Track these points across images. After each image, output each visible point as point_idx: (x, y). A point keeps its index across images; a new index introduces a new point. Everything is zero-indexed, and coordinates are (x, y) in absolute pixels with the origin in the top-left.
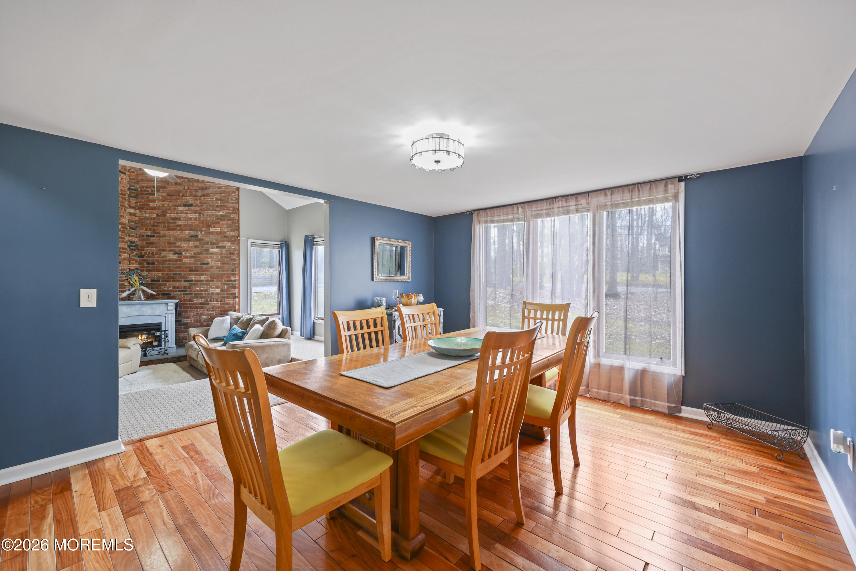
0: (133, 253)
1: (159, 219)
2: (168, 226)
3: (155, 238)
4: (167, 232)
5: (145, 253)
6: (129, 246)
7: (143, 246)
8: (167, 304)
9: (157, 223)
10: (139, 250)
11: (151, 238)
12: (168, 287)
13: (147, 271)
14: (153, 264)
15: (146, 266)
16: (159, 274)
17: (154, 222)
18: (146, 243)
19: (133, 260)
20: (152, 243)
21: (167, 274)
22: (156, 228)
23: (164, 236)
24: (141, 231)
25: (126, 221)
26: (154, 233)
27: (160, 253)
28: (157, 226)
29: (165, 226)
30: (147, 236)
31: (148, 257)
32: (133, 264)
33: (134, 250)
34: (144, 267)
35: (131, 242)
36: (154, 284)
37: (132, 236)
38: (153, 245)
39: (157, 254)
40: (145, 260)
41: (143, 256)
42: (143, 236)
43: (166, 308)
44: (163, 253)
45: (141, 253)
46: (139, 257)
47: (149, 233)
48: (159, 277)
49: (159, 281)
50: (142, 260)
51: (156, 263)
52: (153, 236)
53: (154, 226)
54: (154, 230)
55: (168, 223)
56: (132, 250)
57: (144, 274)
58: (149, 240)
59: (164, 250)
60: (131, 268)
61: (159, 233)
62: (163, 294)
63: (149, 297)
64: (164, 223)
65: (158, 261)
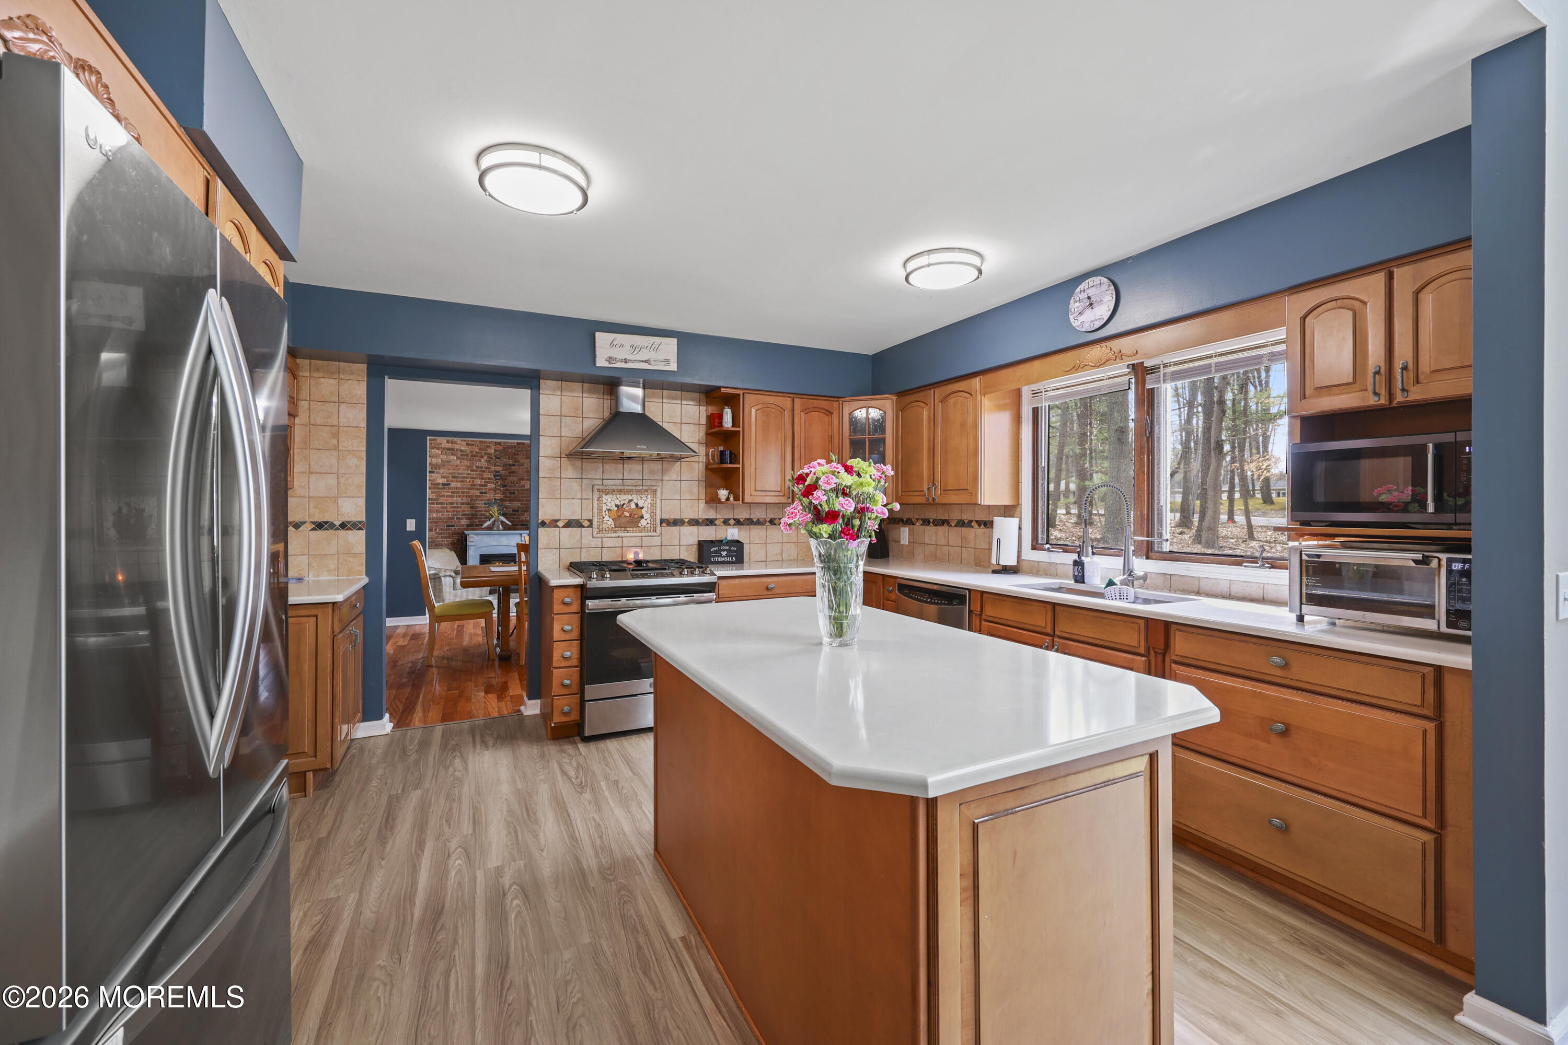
0: (498, 483)
1: (519, 447)
2: (526, 454)
3: (516, 467)
4: (525, 460)
5: (508, 483)
6: (495, 476)
7: (506, 476)
8: (521, 534)
9: (518, 451)
10: (503, 479)
11: (513, 467)
12: (526, 518)
13: (509, 501)
14: (514, 493)
15: (508, 495)
16: (519, 504)
17: (515, 451)
18: (509, 472)
19: (498, 490)
20: (513, 472)
21: (525, 504)
22: (516, 457)
23: (523, 465)
24: (505, 460)
25: (492, 451)
26: (515, 462)
27: (520, 483)
28: (517, 455)
29: (523, 455)
30: (510, 465)
31: (510, 486)
32: (498, 493)
33: (499, 479)
34: (506, 497)
35: (496, 472)
36: (515, 514)
37: (497, 466)
38: (514, 475)
39: (517, 483)
40: (508, 490)
41: (506, 486)
42: (506, 465)
43: (520, 539)
44: (523, 482)
45: (504, 482)
46: (503, 486)
47: (511, 462)
48: (519, 507)
49: (518, 511)
50: (505, 490)
51: (516, 493)
52: (514, 465)
53: (514, 454)
54: (515, 458)
55: (526, 450)
56: (497, 479)
57: (507, 504)
58: (511, 469)
59: (523, 479)
60: (497, 498)
61: (518, 462)
62: (522, 525)
63: (506, 528)
64: (523, 451)
65: (518, 490)
